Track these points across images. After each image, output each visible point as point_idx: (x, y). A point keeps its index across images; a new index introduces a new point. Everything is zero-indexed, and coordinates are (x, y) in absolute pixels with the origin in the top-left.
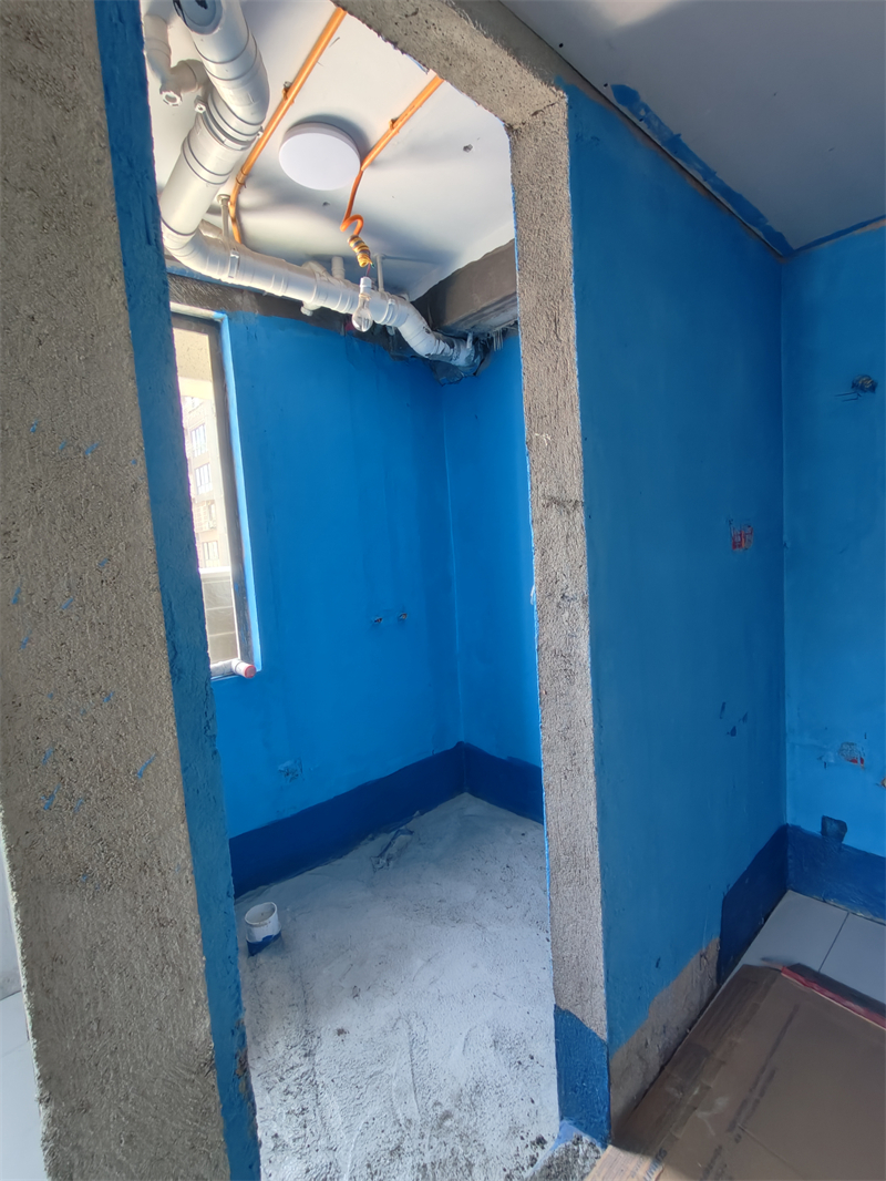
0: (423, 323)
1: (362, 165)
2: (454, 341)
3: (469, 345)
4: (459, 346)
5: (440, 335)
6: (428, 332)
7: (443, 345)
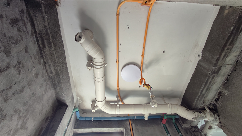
0: (184, 108)
1: (140, 70)
2: (201, 111)
3: (208, 110)
4: (204, 112)
5: (194, 110)
6: (188, 110)
7: (196, 113)
